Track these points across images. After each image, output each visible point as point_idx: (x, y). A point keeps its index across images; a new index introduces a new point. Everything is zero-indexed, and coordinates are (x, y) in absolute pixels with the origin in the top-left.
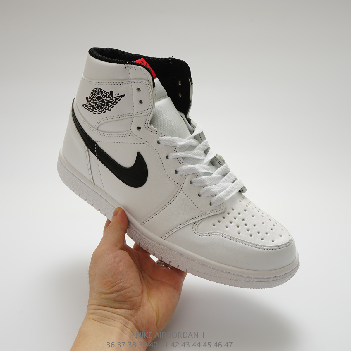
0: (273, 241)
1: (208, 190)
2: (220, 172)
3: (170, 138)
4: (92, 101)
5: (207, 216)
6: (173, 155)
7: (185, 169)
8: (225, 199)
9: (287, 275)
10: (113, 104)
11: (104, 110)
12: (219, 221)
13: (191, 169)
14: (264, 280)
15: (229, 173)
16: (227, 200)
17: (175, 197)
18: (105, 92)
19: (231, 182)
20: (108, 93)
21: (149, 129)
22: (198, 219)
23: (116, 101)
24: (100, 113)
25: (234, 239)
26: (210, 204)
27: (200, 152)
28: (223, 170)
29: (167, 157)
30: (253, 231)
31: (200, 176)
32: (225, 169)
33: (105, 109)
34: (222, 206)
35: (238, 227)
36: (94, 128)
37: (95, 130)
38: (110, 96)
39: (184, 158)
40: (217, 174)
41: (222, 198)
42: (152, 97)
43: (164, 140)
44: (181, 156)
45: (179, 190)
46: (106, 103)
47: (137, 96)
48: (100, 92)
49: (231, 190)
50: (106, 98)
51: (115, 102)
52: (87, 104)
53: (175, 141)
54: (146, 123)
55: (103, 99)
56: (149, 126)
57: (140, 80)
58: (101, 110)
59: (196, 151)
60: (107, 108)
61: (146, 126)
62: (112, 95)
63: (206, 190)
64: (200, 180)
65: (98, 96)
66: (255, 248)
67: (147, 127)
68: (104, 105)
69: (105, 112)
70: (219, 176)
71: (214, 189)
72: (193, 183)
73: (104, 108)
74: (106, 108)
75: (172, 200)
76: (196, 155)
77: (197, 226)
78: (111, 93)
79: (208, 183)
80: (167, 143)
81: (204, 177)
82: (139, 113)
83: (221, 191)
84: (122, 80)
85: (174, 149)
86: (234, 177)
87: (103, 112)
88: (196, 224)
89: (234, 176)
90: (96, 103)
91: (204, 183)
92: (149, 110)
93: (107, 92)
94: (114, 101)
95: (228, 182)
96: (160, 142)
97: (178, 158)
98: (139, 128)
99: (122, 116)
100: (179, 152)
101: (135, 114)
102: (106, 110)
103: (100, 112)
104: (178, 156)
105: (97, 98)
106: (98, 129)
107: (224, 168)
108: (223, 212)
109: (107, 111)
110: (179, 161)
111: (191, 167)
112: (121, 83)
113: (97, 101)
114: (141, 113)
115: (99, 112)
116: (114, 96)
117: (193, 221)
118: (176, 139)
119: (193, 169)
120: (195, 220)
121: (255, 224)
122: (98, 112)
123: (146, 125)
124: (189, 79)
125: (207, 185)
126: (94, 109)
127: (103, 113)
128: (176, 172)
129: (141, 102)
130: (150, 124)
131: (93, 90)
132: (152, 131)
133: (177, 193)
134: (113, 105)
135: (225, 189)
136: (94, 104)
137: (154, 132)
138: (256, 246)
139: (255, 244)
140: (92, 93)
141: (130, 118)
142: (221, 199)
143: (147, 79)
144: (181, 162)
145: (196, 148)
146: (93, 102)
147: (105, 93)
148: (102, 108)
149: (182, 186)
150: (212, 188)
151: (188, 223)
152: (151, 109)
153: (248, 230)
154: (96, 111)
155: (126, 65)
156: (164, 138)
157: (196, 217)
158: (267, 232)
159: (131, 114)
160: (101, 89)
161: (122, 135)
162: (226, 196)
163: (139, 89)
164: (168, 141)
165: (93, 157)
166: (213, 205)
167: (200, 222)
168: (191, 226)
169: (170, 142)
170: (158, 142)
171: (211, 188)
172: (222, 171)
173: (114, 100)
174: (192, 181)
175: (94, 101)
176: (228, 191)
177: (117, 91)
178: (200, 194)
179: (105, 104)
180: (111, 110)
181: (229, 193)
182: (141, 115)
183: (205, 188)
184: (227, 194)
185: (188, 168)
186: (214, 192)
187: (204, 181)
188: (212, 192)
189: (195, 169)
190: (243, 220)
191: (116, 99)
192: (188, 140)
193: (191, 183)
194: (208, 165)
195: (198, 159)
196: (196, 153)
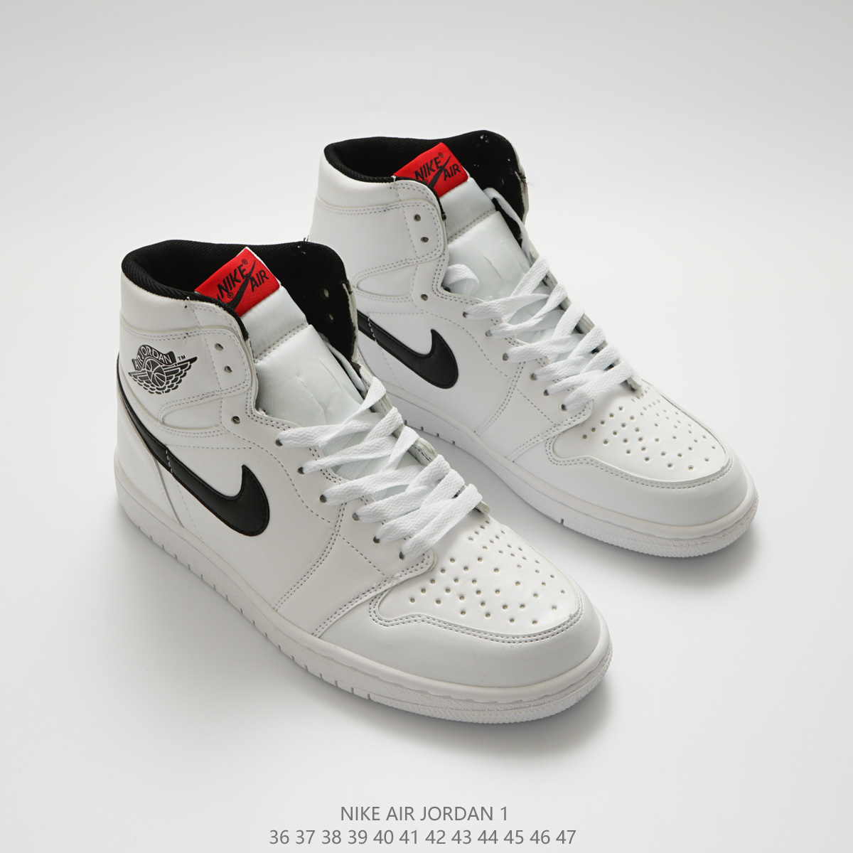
0: (534, 622)
1: (392, 529)
2: (424, 479)
3: (300, 432)
4: (142, 370)
5: (395, 582)
6: (312, 465)
7: (339, 492)
8: (431, 543)
9: (572, 689)
10: (179, 377)
11: (165, 387)
12: (423, 590)
13: (351, 492)
14: (522, 705)
15: (447, 476)
16: (434, 543)
17: (327, 550)
18: (159, 353)
19: (449, 498)
20: (166, 355)
21: (255, 418)
22: (379, 591)
23: (183, 370)
24: (160, 393)
25: (451, 626)
26: (401, 556)
27: (378, 443)
28: (431, 473)
29: (301, 470)
30: (494, 603)
31: (373, 501)
32: (436, 470)
33: (167, 386)
34: (425, 557)
35: (462, 597)
36: (157, 420)
37: (159, 423)
38: (170, 361)
39: (336, 468)
40: (416, 486)
41: (423, 542)
42: (245, 358)
43: (289, 438)
44: (326, 465)
45: (335, 535)
46: (167, 374)
47: (219, 359)
48: (151, 353)
49: (444, 520)
50: (164, 365)
51: (182, 372)
52: (135, 373)
53: (312, 437)
54: (247, 407)
55: (160, 367)
56: (254, 414)
57: (219, 330)
58: (160, 387)
59: (367, 442)
60: (170, 384)
61: (249, 414)
62: (174, 360)
63: (387, 530)
64: (373, 510)
65: (149, 360)
66: (494, 642)
67: (251, 416)
68: (163, 379)
69: (168, 391)
70: (422, 490)
71: (405, 523)
72: (360, 518)
73: (165, 383)
74: (168, 383)
75: (323, 557)
76: (367, 451)
77: (377, 604)
78: (171, 355)
79: (391, 512)
80: (295, 442)
81: (380, 502)
82: (229, 390)
83: (422, 526)
84: (186, 329)
85: (313, 451)
86: (458, 484)
87: (164, 391)
88: (375, 600)
89: (458, 482)
90: (149, 374)
91: (382, 514)
92: (246, 383)
93: (163, 355)
94: (178, 370)
95: (442, 499)
96: (282, 442)
97: (323, 471)
98: (236, 419)
99: (201, 397)
100: (322, 458)
101: (224, 392)
102: (169, 387)
103: (161, 391)
104: (321, 466)
105: (148, 363)
106: (163, 423)
107: (432, 469)
108: (431, 570)
109: (171, 389)
110: (327, 474)
111: (351, 485)
112: (186, 335)
113: (151, 371)
114: (233, 389)
115: (159, 391)
116: (178, 361)
117: (370, 595)
118: (314, 431)
119: (355, 490)
120: (374, 594)
121: (497, 587)
122: (157, 390)
123: (248, 411)
124: (344, 285)
125: (389, 517)
126: (149, 385)
127: (166, 392)
128: (323, 499)
129: (228, 369)
130: (257, 407)
131: (140, 349)
132: (261, 421)
133: (331, 540)
134: (179, 379)
135: (433, 517)
136: (147, 375)
137: (267, 422)
138: (495, 637)
139: (494, 634)
140: (139, 354)
141: (215, 400)
142: (420, 543)
143: (229, 326)
144: (329, 477)
145: (369, 435)
146: (145, 371)
147: (161, 355)
148: (162, 384)
149: (338, 526)
150: (400, 524)
151: (360, 601)
152: (250, 381)
153: (483, 604)
154: (153, 388)
155: (186, 301)
156: (288, 432)
157: (374, 586)
158: (522, 602)
159: (217, 393)
160: (151, 348)
161: (208, 434)
162: (432, 535)
163: (219, 346)
164: (298, 438)
165: (168, 476)
166: (407, 558)
167: (382, 597)
168: (366, 607)
169: (302, 439)
170: (279, 443)
171: (398, 522)
172: (429, 476)
173: (179, 368)
174: (357, 514)
175: (145, 369)
176: (437, 524)
177: (182, 351)
178: (377, 538)
179: (165, 376)
180: (177, 387)
181: (439, 527)
182: (235, 393)
183: (386, 524)
184: (434, 530)
185: (345, 489)
186: (404, 530)
187: (381, 510)
188: (401, 530)
189: (359, 490)
190: (474, 581)
191: (182, 368)
192: (346, 424)
193: (356, 517)
194: (396, 469)
195: (372, 459)
196: (365, 450)
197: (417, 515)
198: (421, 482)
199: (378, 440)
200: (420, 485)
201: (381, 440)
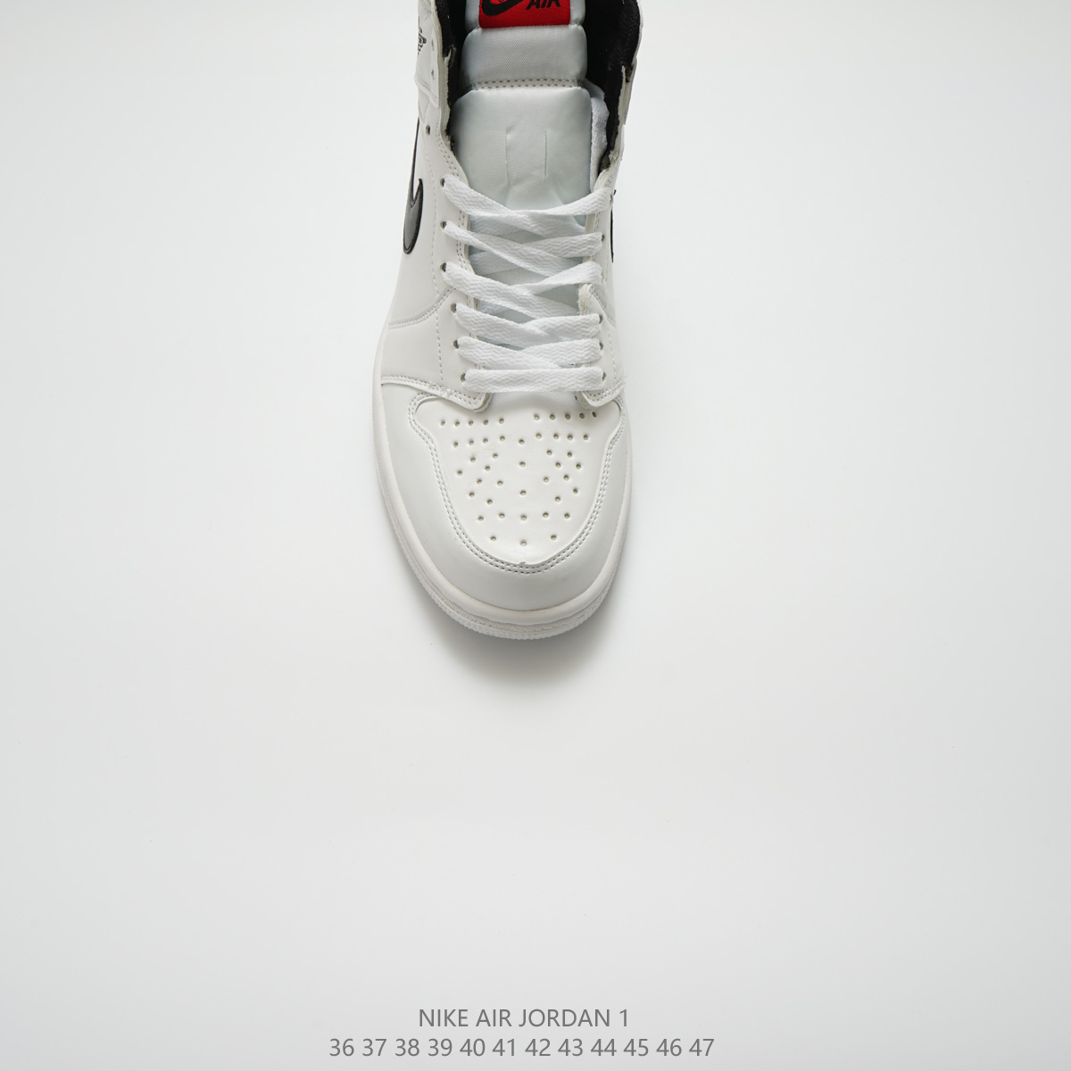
3: (460, 188)
5: (444, 395)
8: (489, 389)
17: (425, 316)
19: (557, 363)
21: (439, 142)
22: (431, 391)
26: (462, 378)
27: (542, 257)
28: (562, 326)
29: (443, 225)
30: (486, 489)
34: (478, 397)
35: (473, 459)
40: (535, 326)
41: (483, 381)
45: (435, 308)
53: (468, 201)
61: (437, 134)
64: (466, 315)
66: (449, 522)
67: (438, 138)
70: (538, 334)
71: (485, 352)
76: (520, 256)
77: (422, 400)
80: (451, 194)
81: (479, 313)
83: (498, 366)
85: (461, 216)
88: (423, 395)
95: (549, 358)
97: (458, 242)
98: (428, 129)
104: (456, 236)
110: (458, 247)
111: (465, 276)
117: (423, 387)
119: (464, 283)
120: (427, 388)
121: (505, 479)
123: (437, 130)
128: (444, 267)
129: (433, 74)
130: (448, 133)
132: (443, 149)
135: (514, 367)
137: (445, 154)
144: (459, 252)
149: (440, 303)
150: (479, 348)
151: (414, 384)
152: (439, 99)
153: (479, 481)
157: (432, 382)
162: (498, 383)
163: (433, 44)
164: (455, 192)
166: (465, 383)
167: (429, 397)
169: (458, 196)
170: (443, 183)
172: (557, 327)
174: (456, 307)
178: (458, 343)
187: (472, 321)
190: (495, 455)
192: (519, 213)
193: (454, 308)
194: (536, 295)
195: (520, 268)
196: (520, 253)
197: (503, 353)
198: (545, 327)
199: (543, 253)
200: (541, 329)
201: (548, 256)
